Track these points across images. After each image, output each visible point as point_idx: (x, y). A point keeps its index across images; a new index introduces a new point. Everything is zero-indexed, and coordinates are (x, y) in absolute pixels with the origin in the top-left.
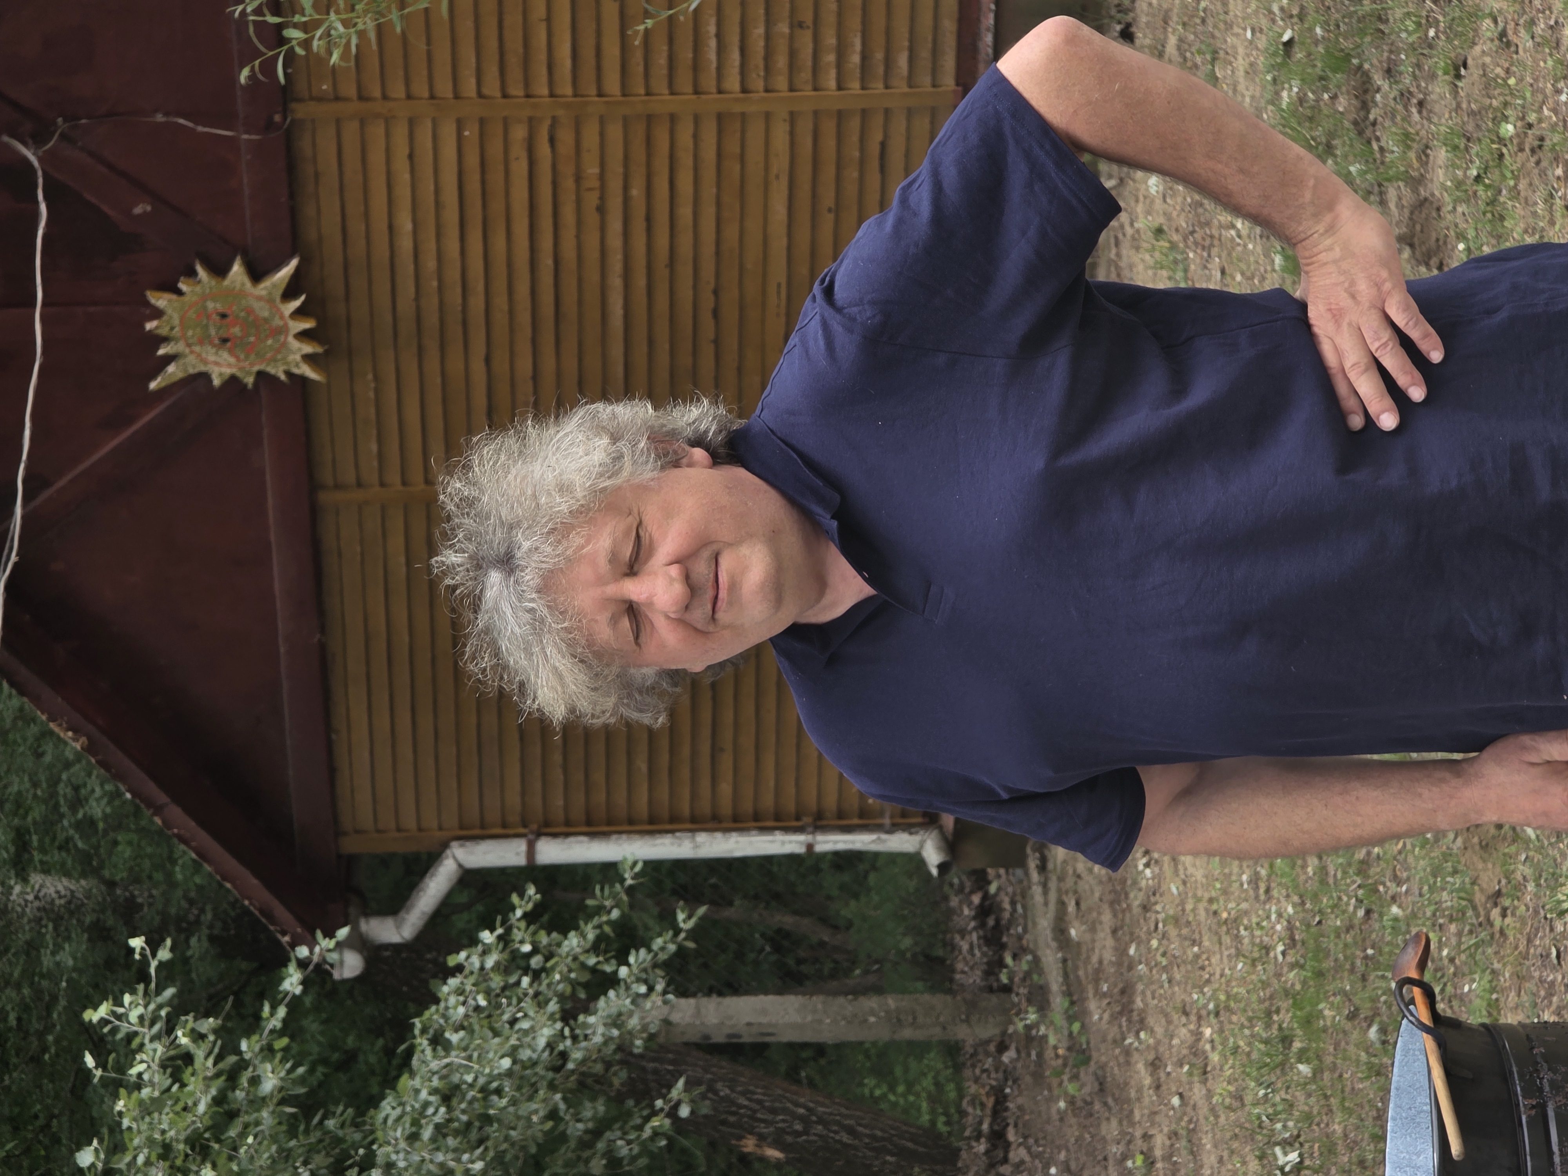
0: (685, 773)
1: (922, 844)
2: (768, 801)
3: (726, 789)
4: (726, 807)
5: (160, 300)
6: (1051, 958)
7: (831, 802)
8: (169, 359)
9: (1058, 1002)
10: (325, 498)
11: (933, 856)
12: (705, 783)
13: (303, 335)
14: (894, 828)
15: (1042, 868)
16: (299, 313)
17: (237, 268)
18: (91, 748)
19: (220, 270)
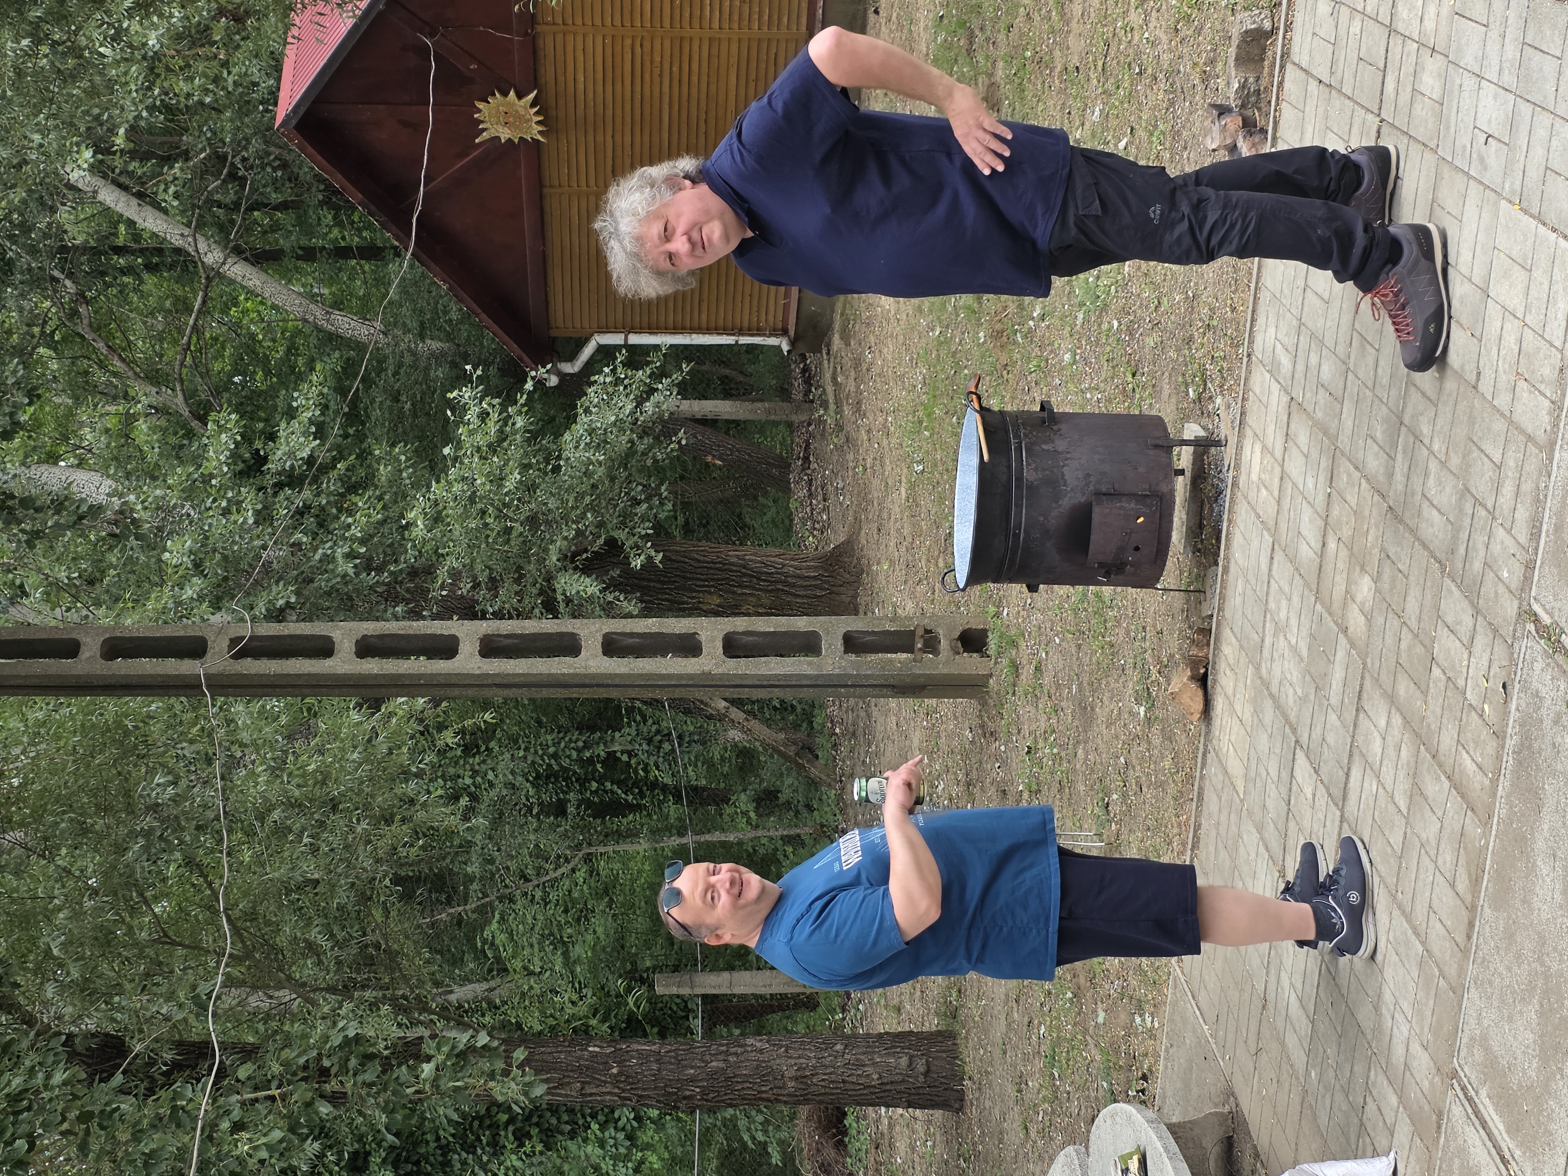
0: (688, 309)
1: (781, 342)
2: (721, 323)
3: (704, 317)
4: (704, 324)
5: (480, 105)
6: (830, 389)
7: (746, 324)
8: (484, 130)
9: (832, 407)
10: (546, 191)
11: (785, 347)
12: (696, 314)
13: (538, 123)
14: (770, 335)
15: (828, 353)
16: (537, 113)
17: (512, 93)
18: (450, 289)
19: (505, 94)
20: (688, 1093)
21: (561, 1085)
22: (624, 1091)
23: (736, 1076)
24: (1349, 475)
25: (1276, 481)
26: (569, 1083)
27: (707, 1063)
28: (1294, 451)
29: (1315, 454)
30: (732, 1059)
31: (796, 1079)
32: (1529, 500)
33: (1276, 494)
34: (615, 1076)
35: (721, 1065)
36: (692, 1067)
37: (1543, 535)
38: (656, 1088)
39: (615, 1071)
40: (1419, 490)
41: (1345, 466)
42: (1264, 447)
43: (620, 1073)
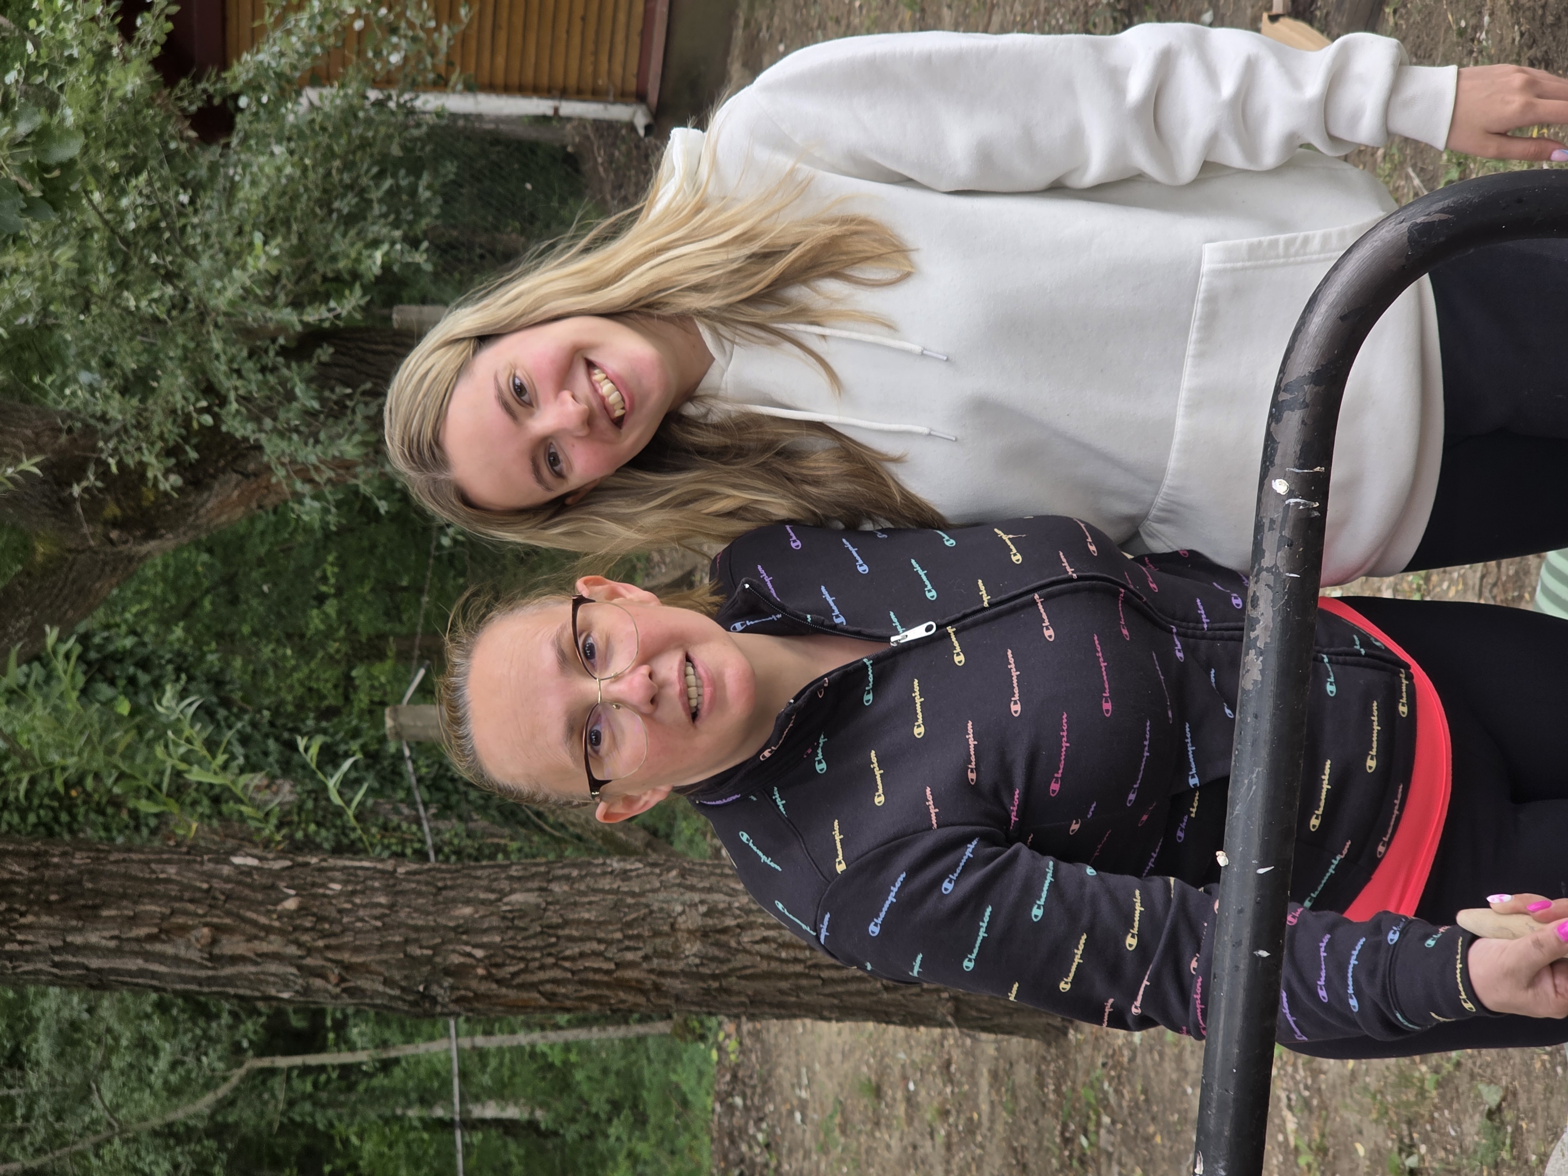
1: (634, 114)
2: (529, 77)
3: (500, 60)
4: (500, 79)
7: (572, 81)
11: (641, 120)
12: (487, 55)
14: (614, 102)
20: (456, 959)
21: (165, 933)
22: (310, 951)
23: (566, 923)
26: (184, 929)
27: (503, 894)
30: (556, 887)
31: (704, 934)
34: (291, 915)
35: (532, 898)
36: (468, 902)
38: (382, 947)
39: (291, 904)
43: (302, 910)
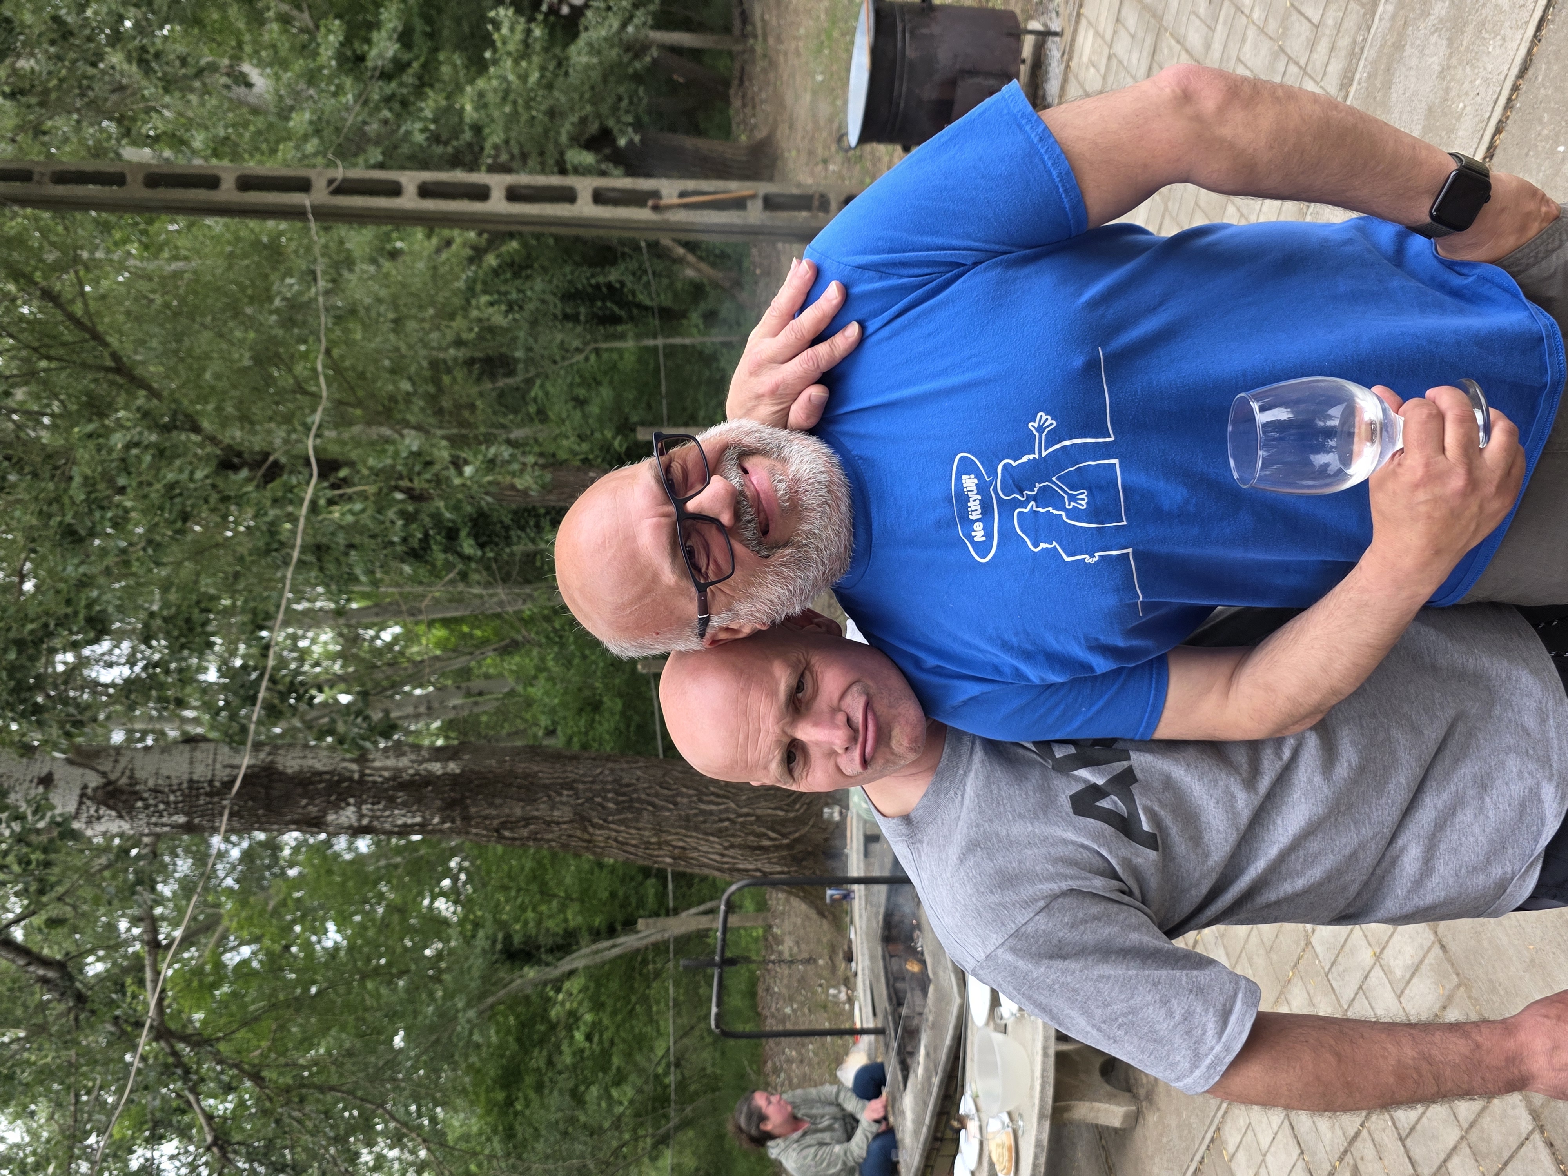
24: (1171, 48)
25: (1104, 61)
28: (1122, 33)
29: (1140, 34)
32: (1343, 53)
33: (1103, 71)
37: (1355, 83)
40: (1234, 55)
41: (1168, 41)
42: (1097, 33)
